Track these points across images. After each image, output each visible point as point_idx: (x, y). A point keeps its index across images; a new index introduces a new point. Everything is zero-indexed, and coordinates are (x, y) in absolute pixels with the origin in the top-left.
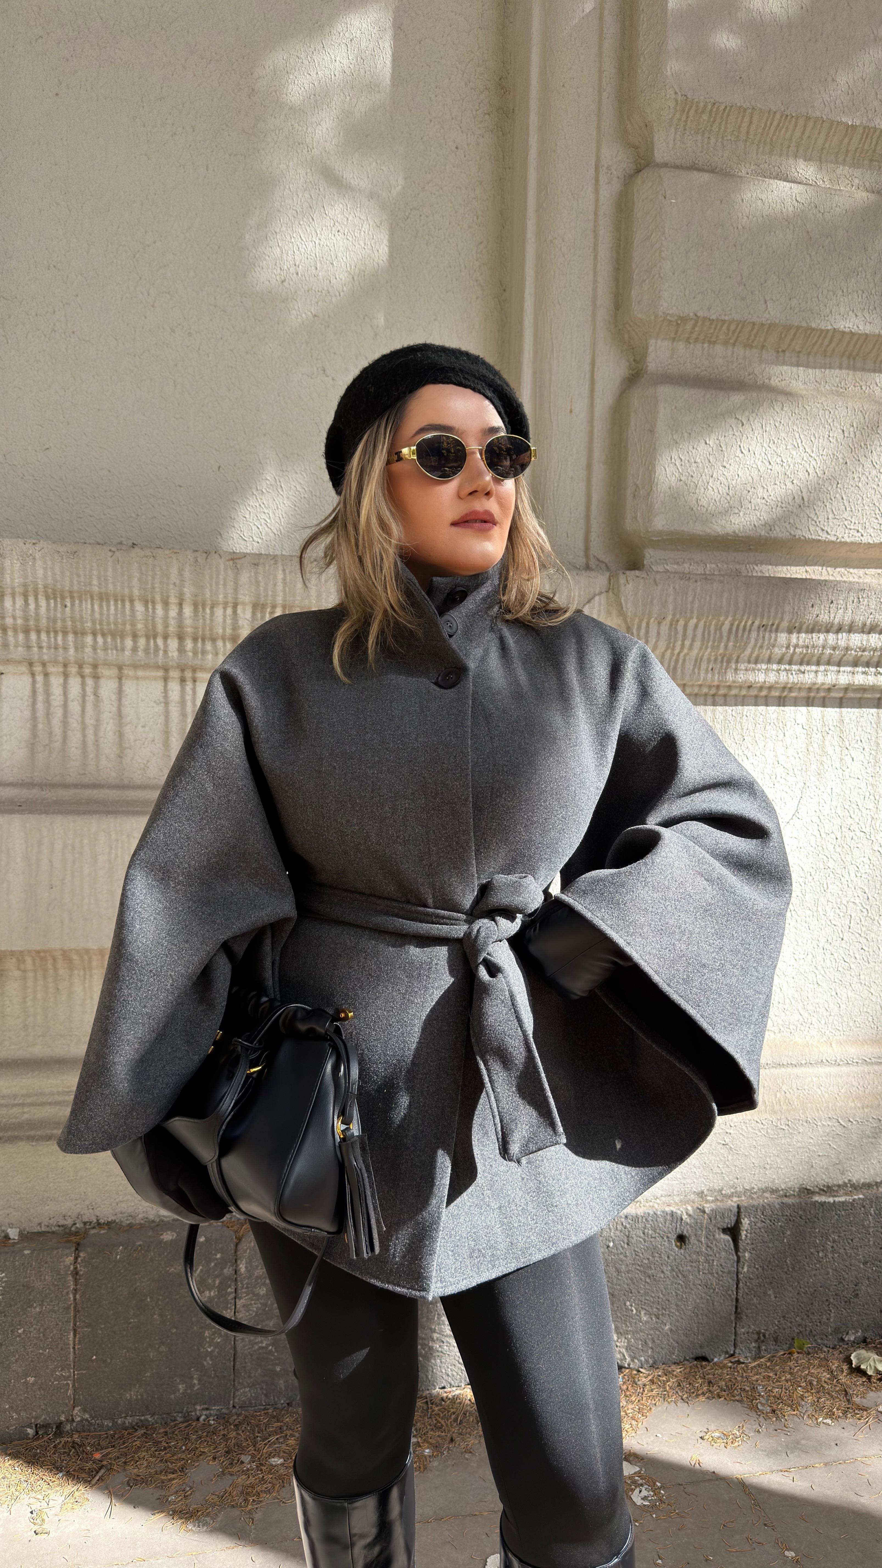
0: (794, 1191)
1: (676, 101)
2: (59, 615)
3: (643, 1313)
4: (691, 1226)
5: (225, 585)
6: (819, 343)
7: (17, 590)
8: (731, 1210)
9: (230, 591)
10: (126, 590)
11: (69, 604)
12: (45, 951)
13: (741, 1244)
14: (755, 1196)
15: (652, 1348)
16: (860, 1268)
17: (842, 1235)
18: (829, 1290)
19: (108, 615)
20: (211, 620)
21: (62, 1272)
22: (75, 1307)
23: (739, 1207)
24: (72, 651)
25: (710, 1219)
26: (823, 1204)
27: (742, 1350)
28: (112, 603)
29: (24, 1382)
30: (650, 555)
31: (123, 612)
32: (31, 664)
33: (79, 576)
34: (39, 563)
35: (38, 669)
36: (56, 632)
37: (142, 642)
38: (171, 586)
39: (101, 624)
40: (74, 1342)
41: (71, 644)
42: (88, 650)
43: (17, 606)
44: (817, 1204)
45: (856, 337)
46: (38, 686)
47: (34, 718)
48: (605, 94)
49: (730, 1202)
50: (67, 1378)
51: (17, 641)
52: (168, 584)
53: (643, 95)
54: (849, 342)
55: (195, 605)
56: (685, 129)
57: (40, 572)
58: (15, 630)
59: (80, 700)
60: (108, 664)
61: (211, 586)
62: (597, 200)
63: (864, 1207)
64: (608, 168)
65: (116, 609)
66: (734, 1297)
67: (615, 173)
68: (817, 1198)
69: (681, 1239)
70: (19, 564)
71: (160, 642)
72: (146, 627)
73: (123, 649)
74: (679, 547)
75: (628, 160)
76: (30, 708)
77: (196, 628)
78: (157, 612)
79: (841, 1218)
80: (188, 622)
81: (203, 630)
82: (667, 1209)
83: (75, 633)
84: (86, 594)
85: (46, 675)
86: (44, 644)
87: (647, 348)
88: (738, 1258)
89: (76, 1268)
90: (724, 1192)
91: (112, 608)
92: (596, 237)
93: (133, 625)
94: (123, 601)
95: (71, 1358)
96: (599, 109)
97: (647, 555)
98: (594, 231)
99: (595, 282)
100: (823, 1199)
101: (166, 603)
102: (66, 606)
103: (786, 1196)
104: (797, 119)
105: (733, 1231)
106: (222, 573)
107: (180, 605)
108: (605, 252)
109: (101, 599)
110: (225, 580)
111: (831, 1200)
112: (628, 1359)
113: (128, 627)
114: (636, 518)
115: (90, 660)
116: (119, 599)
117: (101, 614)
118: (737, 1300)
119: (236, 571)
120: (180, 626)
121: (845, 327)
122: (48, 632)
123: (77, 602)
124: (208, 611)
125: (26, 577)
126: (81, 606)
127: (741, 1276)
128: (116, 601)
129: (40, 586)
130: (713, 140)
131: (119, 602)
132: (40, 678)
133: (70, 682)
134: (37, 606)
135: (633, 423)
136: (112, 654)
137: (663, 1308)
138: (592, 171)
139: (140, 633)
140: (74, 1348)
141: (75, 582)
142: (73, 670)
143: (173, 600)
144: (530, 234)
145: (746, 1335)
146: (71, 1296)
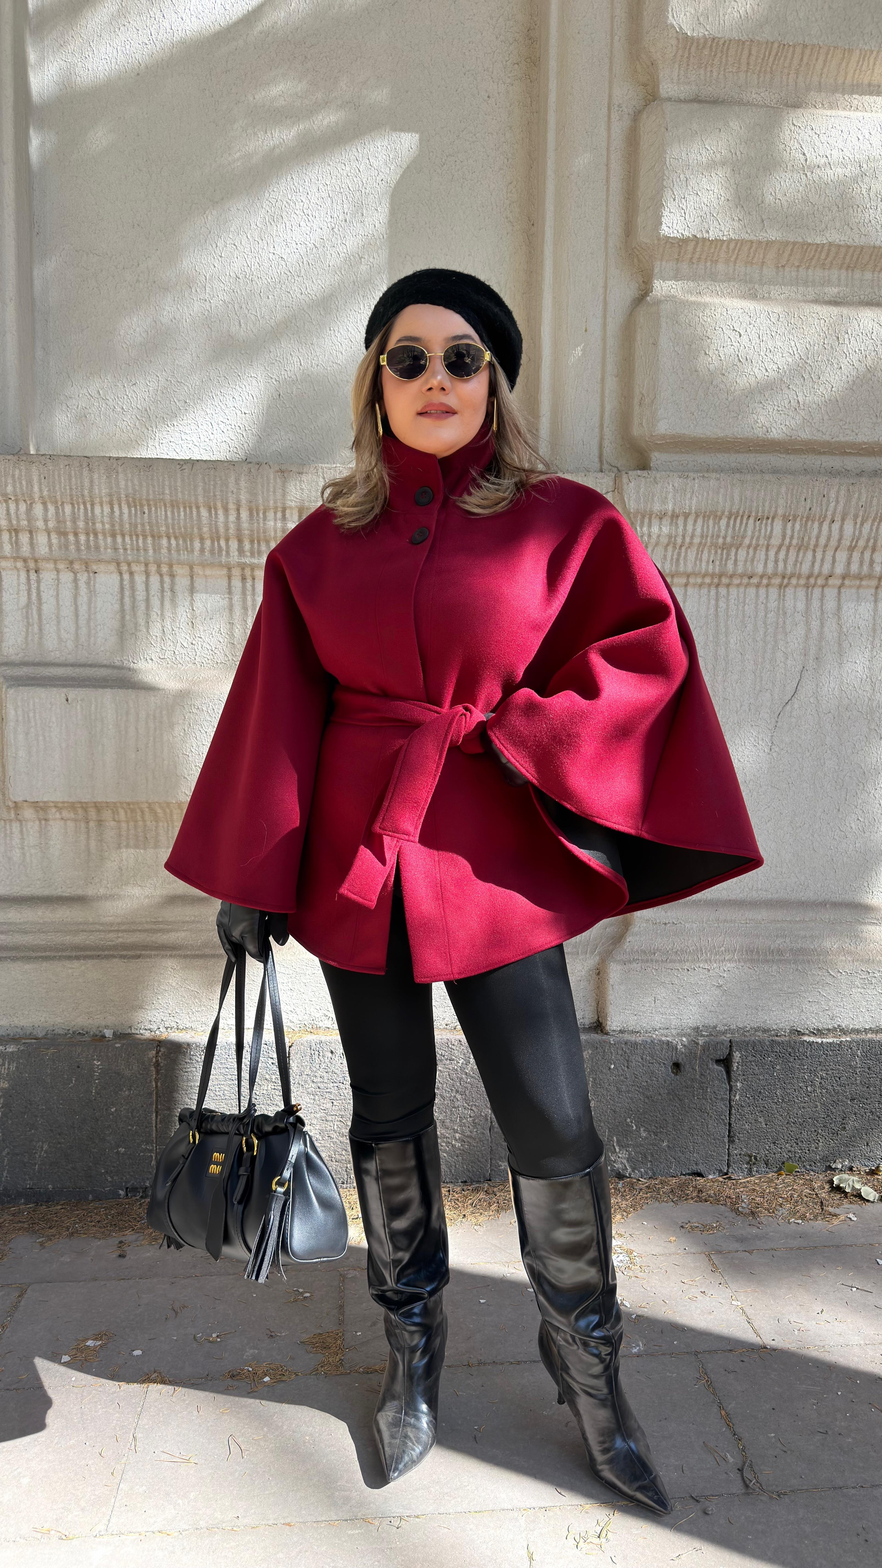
0: (785, 1032)
1: (678, 39)
2: (139, 521)
3: (642, 1129)
4: (686, 1056)
5: (274, 492)
6: (816, 257)
7: (104, 499)
8: (723, 1044)
9: (279, 496)
10: (193, 498)
11: (146, 511)
12: (133, 804)
13: (732, 1074)
14: (747, 1034)
15: (651, 1162)
16: (847, 1104)
17: (830, 1072)
18: (817, 1121)
19: (179, 520)
20: (264, 524)
21: (146, 1063)
22: (157, 1094)
23: (730, 1041)
24: (151, 552)
25: (704, 1050)
26: (811, 1044)
27: (734, 1170)
28: (182, 509)
29: (117, 1152)
30: (657, 458)
31: (191, 517)
32: (118, 564)
33: (154, 487)
34: (121, 476)
35: (124, 568)
36: (137, 536)
37: (208, 543)
38: (230, 494)
39: (173, 528)
40: (156, 1122)
41: (150, 546)
42: (164, 551)
43: (105, 514)
44: (805, 1043)
45: (851, 250)
46: (125, 583)
47: (122, 610)
48: (617, 38)
49: (723, 1037)
50: (150, 1151)
51: (106, 544)
52: (227, 493)
53: (648, 35)
54: (846, 255)
55: (251, 510)
56: (688, 65)
57: (122, 484)
58: (104, 534)
59: (159, 594)
60: (180, 563)
61: (263, 493)
62: (609, 137)
63: (851, 1049)
64: (619, 106)
65: (185, 515)
66: (727, 1121)
67: (626, 110)
68: (806, 1038)
69: (677, 1066)
70: (105, 477)
71: (223, 543)
72: (210, 530)
73: (192, 551)
74: (683, 450)
75: (638, 98)
76: (119, 602)
77: (252, 531)
78: (219, 517)
79: (829, 1058)
80: (245, 525)
81: (258, 532)
82: (663, 1039)
83: (153, 536)
84: (160, 502)
85: (131, 574)
86: (128, 546)
87: (653, 271)
88: (731, 1087)
89: (157, 1061)
90: (718, 1029)
91: (182, 513)
92: (608, 170)
93: (200, 529)
94: (191, 508)
95: (154, 1135)
96: (611, 52)
97: (654, 458)
98: (607, 165)
99: (607, 212)
100: (812, 1039)
101: (226, 510)
102: (144, 513)
103: (777, 1036)
104: (794, 46)
105: (726, 1062)
106: (272, 481)
107: (238, 510)
108: (616, 184)
109: (173, 506)
110: (274, 487)
111: (819, 1040)
112: (629, 1170)
113: (196, 530)
114: (641, 424)
115: (166, 559)
116: (187, 506)
117: (173, 519)
118: (730, 1124)
119: (284, 479)
120: (239, 529)
121: (840, 241)
122: (131, 536)
123: (153, 509)
124: (261, 515)
125: (111, 488)
126: (156, 512)
127: (733, 1103)
128: (185, 508)
129: (122, 496)
130: (715, 74)
131: (188, 509)
132: (126, 577)
133: (151, 580)
134: (121, 514)
135: (639, 338)
136: (184, 554)
137: (661, 1127)
138: (605, 110)
139: (206, 536)
140: (156, 1127)
141: (151, 492)
142: (153, 568)
143: (232, 506)
144: (550, 172)
145: (738, 1156)
146: (154, 1083)
